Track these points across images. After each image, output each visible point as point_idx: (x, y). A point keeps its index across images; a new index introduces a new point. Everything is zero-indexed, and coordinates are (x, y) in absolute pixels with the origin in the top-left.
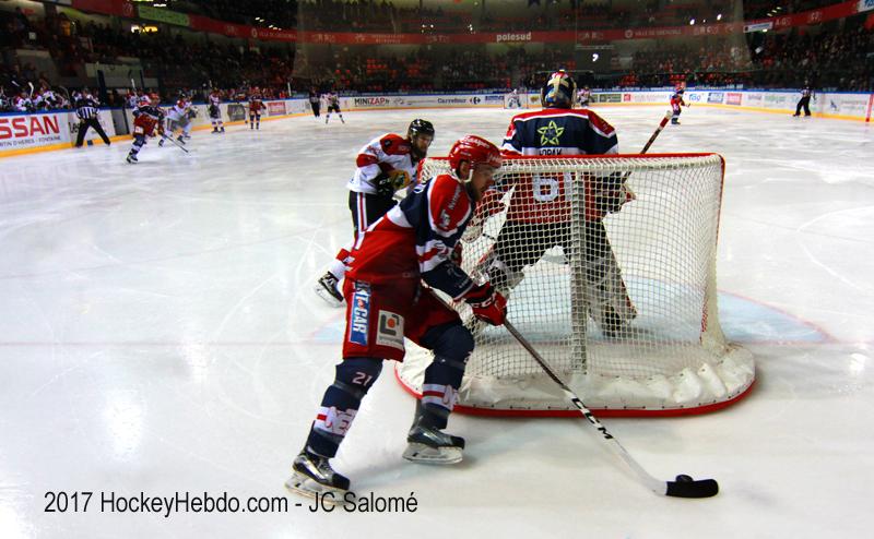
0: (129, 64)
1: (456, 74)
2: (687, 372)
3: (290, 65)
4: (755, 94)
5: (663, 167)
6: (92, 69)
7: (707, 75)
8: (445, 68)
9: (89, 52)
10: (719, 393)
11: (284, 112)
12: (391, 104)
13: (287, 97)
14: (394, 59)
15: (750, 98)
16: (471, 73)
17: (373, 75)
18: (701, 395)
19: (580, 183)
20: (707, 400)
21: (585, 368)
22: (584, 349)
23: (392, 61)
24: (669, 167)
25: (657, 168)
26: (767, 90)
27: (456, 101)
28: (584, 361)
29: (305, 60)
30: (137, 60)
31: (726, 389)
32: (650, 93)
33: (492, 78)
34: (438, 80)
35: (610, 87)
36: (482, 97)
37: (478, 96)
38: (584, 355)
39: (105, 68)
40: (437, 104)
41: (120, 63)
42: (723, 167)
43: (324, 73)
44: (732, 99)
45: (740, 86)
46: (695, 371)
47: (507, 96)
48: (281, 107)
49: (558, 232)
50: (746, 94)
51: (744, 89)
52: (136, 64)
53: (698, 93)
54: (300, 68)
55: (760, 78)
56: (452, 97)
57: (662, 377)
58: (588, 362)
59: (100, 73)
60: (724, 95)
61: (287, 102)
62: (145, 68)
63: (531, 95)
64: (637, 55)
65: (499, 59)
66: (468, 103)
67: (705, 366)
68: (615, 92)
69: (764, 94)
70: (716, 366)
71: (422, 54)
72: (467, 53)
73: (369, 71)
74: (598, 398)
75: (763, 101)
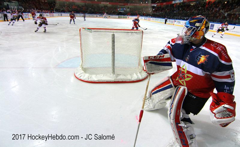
0: (15, 3)
2: (135, 74)
3: (55, 5)
4: (153, 18)
6: (5, 4)
7: (144, 14)
8: (90, 9)
10: (141, 78)
11: (53, 16)
12: (78, 16)
13: (54, 13)
15: (152, 19)
16: (96, 10)
18: (137, 78)
20: (138, 79)
21: (114, 73)
22: (114, 69)
26: (155, 18)
27: (92, 16)
33: (100, 12)
36: (98, 15)
37: (97, 15)
39: (9, 3)
40: (88, 16)
42: (143, 33)
43: (63, 8)
44: (149, 19)
45: (150, 17)
47: (103, 16)
50: (151, 18)
51: (151, 17)
52: (17, 3)
53: (142, 18)
54: (57, 6)
55: (154, 16)
56: (92, 15)
57: (129, 75)
60: (147, 18)
62: (19, 4)
63: (109, 16)
64: (131, 9)
65: (102, 7)
66: (95, 17)
67: (138, 73)
68: (126, 16)
69: (155, 19)
70: (140, 73)
71: (85, 5)
73: (73, 8)
74: (117, 79)
75: (155, 20)
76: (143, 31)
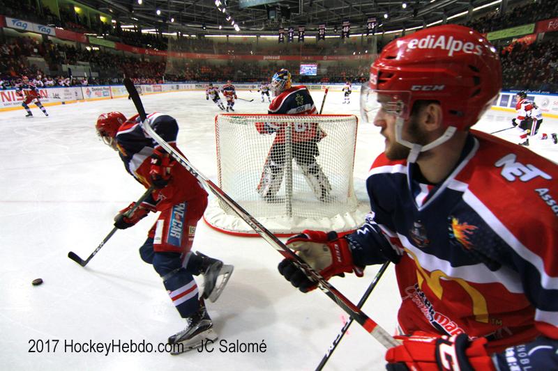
0: (84, 65)
1: (245, 74)
2: (338, 216)
3: (164, 68)
5: (328, 121)
6: (65, 67)
7: (360, 78)
8: (239, 71)
9: (63, 58)
10: (353, 226)
11: (161, 91)
13: (162, 83)
14: (215, 66)
16: (251, 74)
17: (205, 73)
19: (290, 128)
21: (291, 214)
22: (290, 205)
23: (213, 67)
24: (331, 121)
25: (325, 121)
28: (291, 211)
29: (172, 66)
30: (88, 63)
31: (356, 224)
32: (334, 86)
33: (262, 77)
34: (235, 77)
35: (316, 82)
37: (254, 85)
38: (291, 208)
39: (72, 67)
41: (79, 65)
42: (357, 121)
43: (181, 72)
46: (342, 215)
48: (159, 88)
49: (280, 150)
52: (87, 65)
53: (356, 86)
54: (169, 69)
56: (243, 85)
57: (326, 218)
58: (293, 211)
59: (69, 69)
61: (162, 85)
62: (92, 67)
64: (329, 68)
65: (265, 67)
66: (250, 88)
67: (347, 213)
68: (318, 85)
70: (352, 213)
71: (229, 64)
72: (249, 65)
73: (203, 72)
74: (298, 228)
76: (357, 118)
